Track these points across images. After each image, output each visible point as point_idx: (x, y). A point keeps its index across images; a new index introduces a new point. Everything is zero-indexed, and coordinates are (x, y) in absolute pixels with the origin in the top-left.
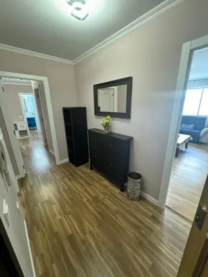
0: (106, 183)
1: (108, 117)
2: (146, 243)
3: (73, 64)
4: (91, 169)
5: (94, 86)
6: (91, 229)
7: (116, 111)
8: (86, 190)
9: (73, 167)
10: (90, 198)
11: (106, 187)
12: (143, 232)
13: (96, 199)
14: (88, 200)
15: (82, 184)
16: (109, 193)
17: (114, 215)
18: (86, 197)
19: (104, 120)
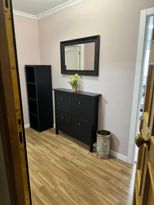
0: (74, 145)
1: (76, 75)
2: (115, 189)
3: (37, 19)
4: (57, 133)
5: (61, 42)
6: (62, 182)
7: (82, 69)
8: (52, 152)
9: (36, 132)
10: (58, 159)
11: (75, 149)
12: (112, 181)
13: (64, 159)
14: (56, 160)
15: (47, 148)
16: (77, 154)
17: (83, 170)
18: (53, 158)
19: (72, 78)
